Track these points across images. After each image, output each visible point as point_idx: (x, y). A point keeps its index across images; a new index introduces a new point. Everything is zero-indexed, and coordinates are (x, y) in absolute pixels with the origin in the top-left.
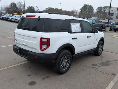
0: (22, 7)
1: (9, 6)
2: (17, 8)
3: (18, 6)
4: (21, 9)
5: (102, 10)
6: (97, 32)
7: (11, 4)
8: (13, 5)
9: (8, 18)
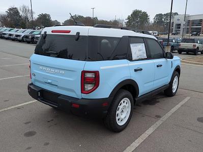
0: (29, 16)
1: (6, 14)
2: (20, 17)
3: (21, 13)
4: (26, 18)
5: (163, 20)
7: (10, 9)
8: (14, 12)
9: (5, 34)
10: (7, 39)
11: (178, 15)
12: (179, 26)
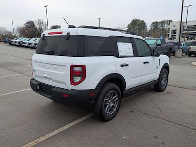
0: (43, 27)
1: (25, 26)
2: (36, 29)
3: (36, 26)
4: (41, 29)
5: (159, 26)
6: (158, 56)
7: (28, 23)
8: (30, 25)
9: (24, 43)
10: (27, 47)
11: (172, 22)
12: (174, 32)
